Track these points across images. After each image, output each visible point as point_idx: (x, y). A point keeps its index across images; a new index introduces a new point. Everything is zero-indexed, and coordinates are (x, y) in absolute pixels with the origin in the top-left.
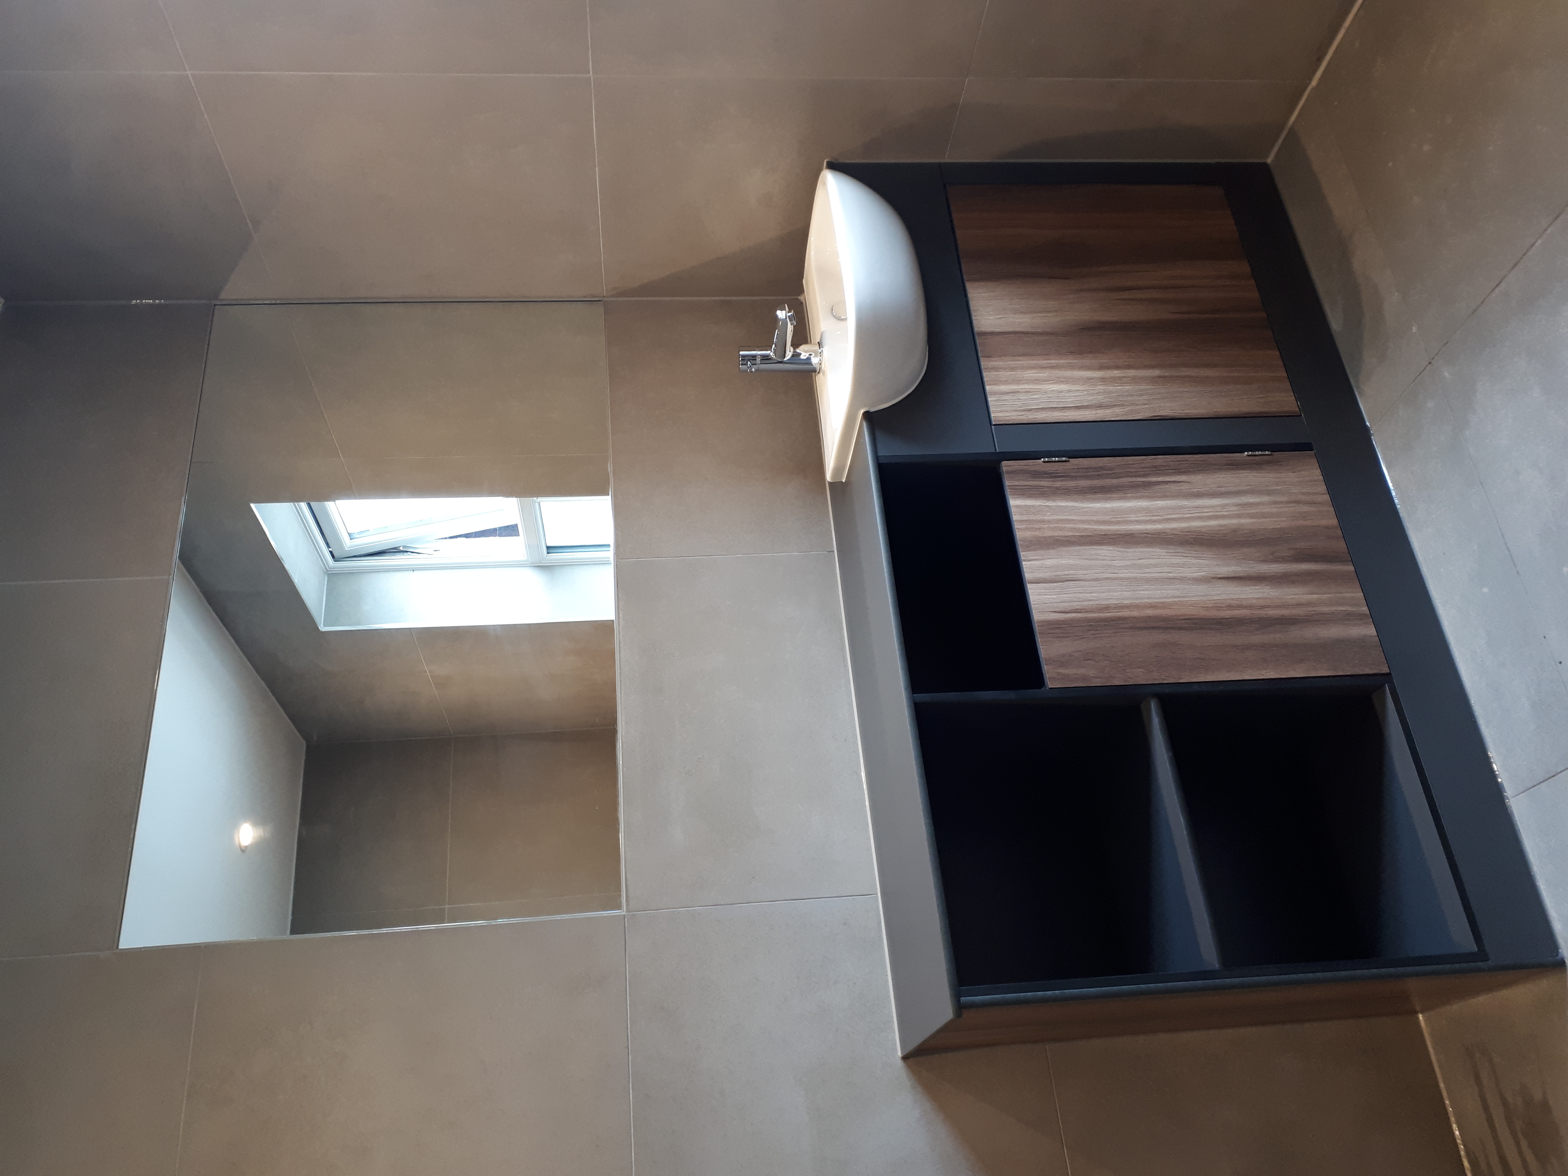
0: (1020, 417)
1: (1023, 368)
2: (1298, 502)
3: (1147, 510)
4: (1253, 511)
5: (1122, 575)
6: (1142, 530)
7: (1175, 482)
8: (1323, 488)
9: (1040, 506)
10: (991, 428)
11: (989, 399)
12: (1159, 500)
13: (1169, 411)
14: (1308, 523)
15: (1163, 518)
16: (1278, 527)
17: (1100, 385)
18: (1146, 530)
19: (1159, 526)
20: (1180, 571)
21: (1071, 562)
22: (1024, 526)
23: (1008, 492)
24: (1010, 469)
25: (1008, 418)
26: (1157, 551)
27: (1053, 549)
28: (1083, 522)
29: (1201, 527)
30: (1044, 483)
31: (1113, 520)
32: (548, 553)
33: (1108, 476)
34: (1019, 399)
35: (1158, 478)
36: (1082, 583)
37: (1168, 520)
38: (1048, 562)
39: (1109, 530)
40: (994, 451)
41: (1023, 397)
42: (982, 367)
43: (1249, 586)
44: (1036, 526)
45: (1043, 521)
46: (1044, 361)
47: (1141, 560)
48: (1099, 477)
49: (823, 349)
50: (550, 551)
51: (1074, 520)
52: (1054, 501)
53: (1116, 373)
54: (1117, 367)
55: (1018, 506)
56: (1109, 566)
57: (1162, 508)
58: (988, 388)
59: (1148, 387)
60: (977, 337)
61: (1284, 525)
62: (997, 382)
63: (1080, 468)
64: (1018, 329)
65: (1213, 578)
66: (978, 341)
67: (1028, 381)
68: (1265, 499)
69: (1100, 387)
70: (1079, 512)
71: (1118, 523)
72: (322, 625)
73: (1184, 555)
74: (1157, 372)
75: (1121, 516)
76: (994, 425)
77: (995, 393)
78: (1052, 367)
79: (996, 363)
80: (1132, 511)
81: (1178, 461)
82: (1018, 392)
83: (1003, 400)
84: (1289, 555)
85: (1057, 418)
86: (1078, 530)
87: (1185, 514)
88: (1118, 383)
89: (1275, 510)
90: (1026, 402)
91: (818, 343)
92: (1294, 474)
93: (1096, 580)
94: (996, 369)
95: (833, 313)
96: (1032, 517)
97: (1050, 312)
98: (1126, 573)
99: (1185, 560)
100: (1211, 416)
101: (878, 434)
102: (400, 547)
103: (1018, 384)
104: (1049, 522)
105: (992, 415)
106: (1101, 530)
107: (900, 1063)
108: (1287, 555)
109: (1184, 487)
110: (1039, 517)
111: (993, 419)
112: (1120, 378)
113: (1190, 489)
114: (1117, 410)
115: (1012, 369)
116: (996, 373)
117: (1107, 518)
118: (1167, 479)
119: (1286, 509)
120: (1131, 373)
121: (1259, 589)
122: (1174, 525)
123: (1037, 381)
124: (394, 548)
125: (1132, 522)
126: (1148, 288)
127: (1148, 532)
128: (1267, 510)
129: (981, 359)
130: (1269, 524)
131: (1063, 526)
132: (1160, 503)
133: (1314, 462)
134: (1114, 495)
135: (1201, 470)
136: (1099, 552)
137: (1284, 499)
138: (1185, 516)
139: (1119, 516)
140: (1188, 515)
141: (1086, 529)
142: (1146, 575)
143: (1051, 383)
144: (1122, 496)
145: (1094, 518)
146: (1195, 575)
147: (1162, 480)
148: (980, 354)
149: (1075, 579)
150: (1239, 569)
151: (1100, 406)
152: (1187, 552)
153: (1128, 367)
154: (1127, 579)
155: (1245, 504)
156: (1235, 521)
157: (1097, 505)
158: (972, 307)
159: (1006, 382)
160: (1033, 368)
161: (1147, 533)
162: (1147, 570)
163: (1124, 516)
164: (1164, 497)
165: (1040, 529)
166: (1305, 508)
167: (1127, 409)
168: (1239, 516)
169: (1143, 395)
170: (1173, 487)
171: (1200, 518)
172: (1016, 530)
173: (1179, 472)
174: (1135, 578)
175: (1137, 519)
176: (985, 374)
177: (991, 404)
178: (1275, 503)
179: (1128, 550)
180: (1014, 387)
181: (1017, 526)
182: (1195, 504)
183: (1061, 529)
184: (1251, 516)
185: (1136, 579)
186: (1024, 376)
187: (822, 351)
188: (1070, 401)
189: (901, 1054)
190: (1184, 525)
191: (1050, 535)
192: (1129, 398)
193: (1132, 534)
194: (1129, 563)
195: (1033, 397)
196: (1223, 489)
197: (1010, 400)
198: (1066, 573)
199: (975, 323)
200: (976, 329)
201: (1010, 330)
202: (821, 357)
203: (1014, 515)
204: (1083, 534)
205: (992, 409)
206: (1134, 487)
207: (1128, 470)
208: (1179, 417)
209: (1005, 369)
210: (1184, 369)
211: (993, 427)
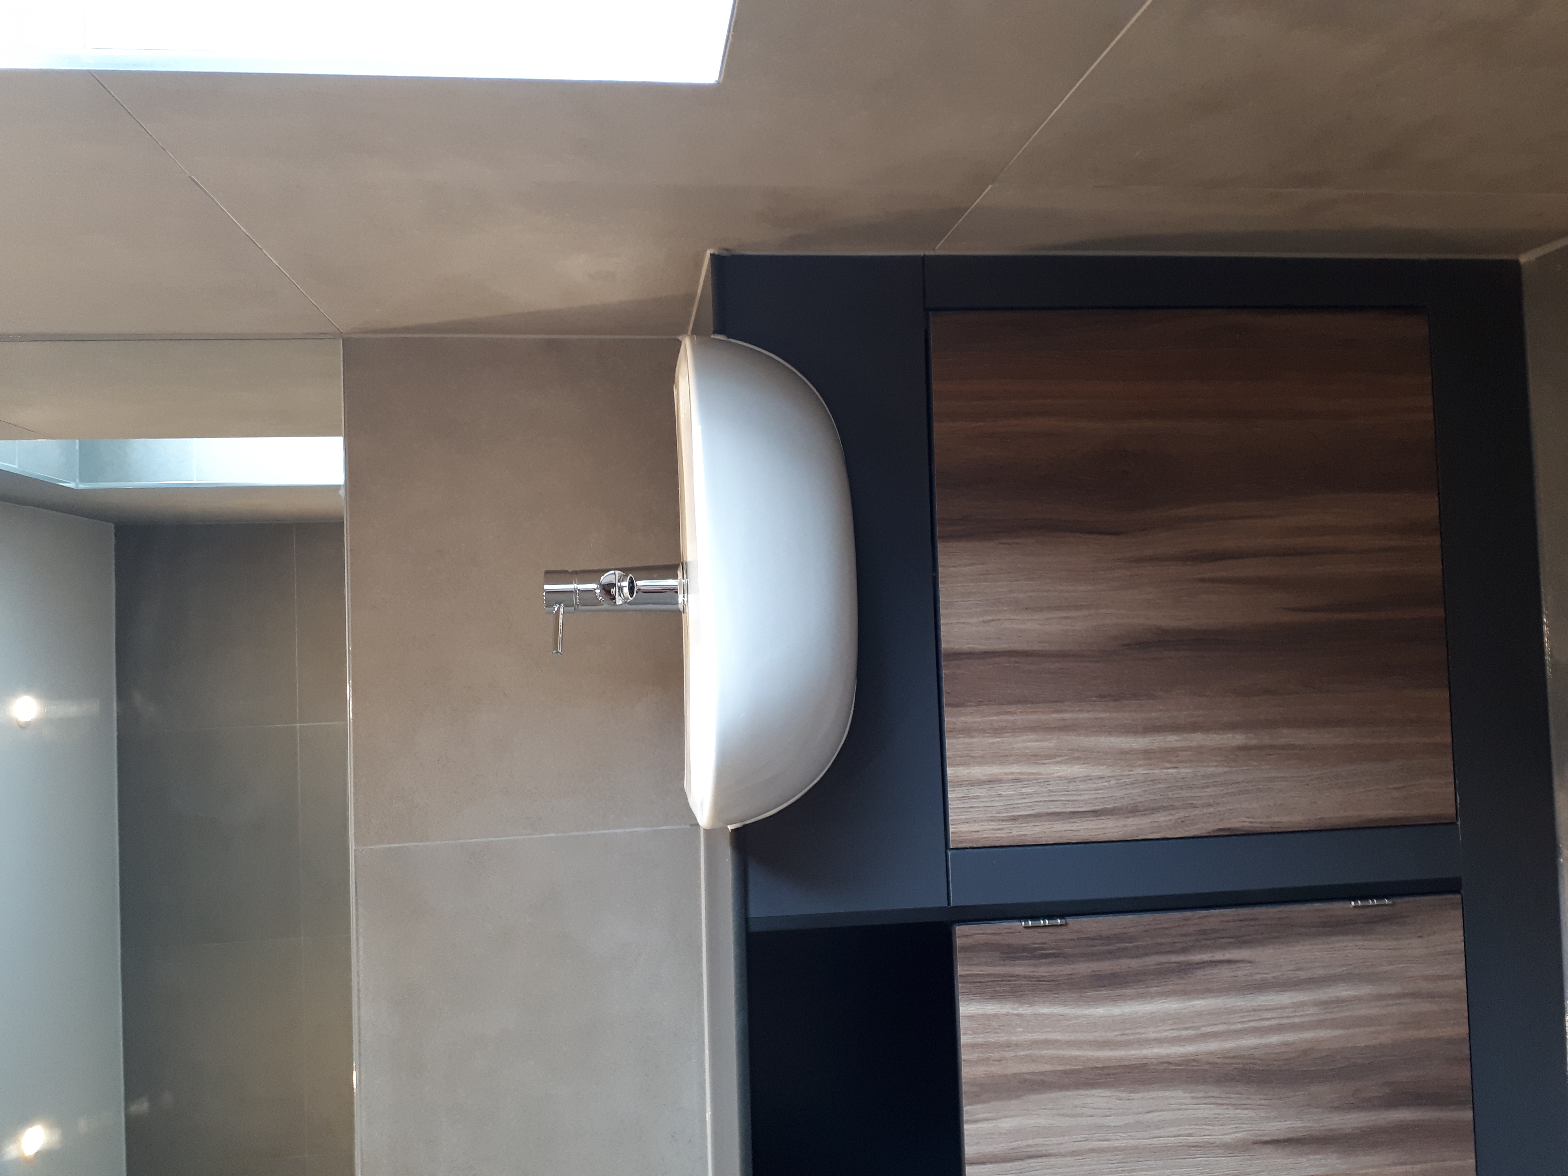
0: (999, 834)
2: (1414, 995)
3: (1177, 1019)
4: (1342, 1014)
5: (1116, 1144)
6: (1163, 1057)
7: (1229, 962)
8: (1458, 966)
9: (1007, 1015)
10: (947, 855)
11: (950, 795)
12: (1198, 999)
13: (1243, 819)
14: (1422, 1034)
15: (1199, 1032)
16: (1374, 1042)
17: (1140, 766)
18: (1168, 1056)
19: (1190, 1049)
20: (1208, 1132)
21: (1042, 1121)
22: (976, 1055)
23: (960, 987)
24: (970, 941)
25: (976, 835)
26: (1178, 1096)
27: (1018, 1097)
28: (1070, 1044)
29: (1256, 1048)
30: (1021, 969)
31: (1120, 1038)
33: (1123, 953)
34: (1000, 795)
35: (1203, 956)
36: (1053, 1160)
37: (1205, 1037)
38: (1006, 1124)
39: (1109, 1059)
40: (945, 904)
41: (1006, 790)
42: (947, 726)
43: (1307, 1154)
44: (996, 1055)
45: (1008, 1045)
46: (1054, 715)
47: (1151, 1114)
48: (1111, 955)
51: (1056, 1041)
52: (1031, 1004)
53: (1172, 740)
54: (1175, 728)
55: (972, 1016)
56: (1101, 1127)
57: (1200, 1014)
58: (950, 771)
59: (1220, 770)
60: (943, 662)
61: (1384, 1039)
62: (968, 760)
63: (1083, 938)
64: (1018, 646)
65: (1255, 1143)
66: (944, 671)
67: (1020, 758)
68: (1365, 990)
69: (1141, 771)
70: (1069, 1026)
71: (1127, 1044)
73: (1219, 1101)
74: (1238, 739)
75: (1133, 1031)
76: (952, 849)
77: (960, 784)
78: (1065, 728)
79: (968, 719)
80: (1153, 1020)
81: (1241, 920)
82: (1000, 781)
83: (973, 798)
84: (1380, 1095)
85: (1059, 835)
86: (1061, 1060)
87: (1232, 1024)
88: (1169, 762)
89: (1375, 1011)
90: (1011, 802)
92: (1420, 940)
93: (1073, 1154)
94: (968, 731)
96: (992, 1038)
97: (1077, 608)
98: (1124, 1139)
99: (1218, 1111)
100: (1312, 827)
101: (755, 874)
103: (1002, 763)
104: (1017, 1045)
105: (952, 829)
106: (1098, 1060)
108: (1376, 1094)
109: (1242, 972)
110: (1003, 1038)
111: (951, 837)
112: (1174, 751)
113: (1251, 975)
114: (1162, 818)
115: (997, 731)
116: (967, 740)
117: (1111, 1035)
118: (1219, 956)
119: (1394, 1010)
120: (1197, 739)
121: (1321, 1159)
122: (1213, 1046)
123: (1035, 758)
125: (1148, 1042)
126: (1255, 554)
127: (1170, 1060)
128: (1363, 1011)
129: (946, 710)
130: (1362, 1038)
131: (1037, 1052)
132: (1199, 1004)
133: (1456, 915)
134: (1128, 991)
135: (1277, 937)
136: (1089, 1100)
137: (1394, 989)
138: (1234, 1027)
139: (1130, 1032)
140: (1240, 1026)
141: (1076, 1058)
142: (1155, 1141)
143: (1057, 762)
144: (1141, 991)
145: (1090, 1037)
146: (1228, 1138)
147: (1209, 959)
148: (945, 700)
149: (1044, 1152)
150: (1299, 1124)
151: (1133, 811)
152: (1223, 1096)
153: (1194, 727)
154: (1124, 1149)
155: (1332, 1002)
156: (1308, 1035)
157: (1100, 1011)
158: (943, 589)
159: (983, 760)
160: (1032, 729)
161: (1169, 1063)
162: (1157, 1132)
163: (1139, 1030)
164: (1207, 991)
165: (999, 1061)
166: (1425, 1007)
167: (1177, 816)
168: (1319, 1024)
169: (1208, 787)
170: (1225, 972)
171: (1257, 1031)
172: (964, 1063)
173: (1241, 941)
174: (1136, 1148)
175: (1158, 1035)
176: (948, 742)
177: (952, 805)
178: (1379, 997)
179: (1133, 1096)
180: (995, 770)
181: (965, 1055)
182: (1254, 1004)
183: (1033, 1059)
184: (1334, 1024)
185: (1137, 1150)
186: (1015, 746)
188: (1085, 800)
190: (1229, 1044)
191: (1015, 1071)
192: (1185, 793)
193: (1145, 1064)
194: (1130, 1119)
195: (1024, 790)
196: (1303, 975)
197: (986, 797)
198: (1030, 1142)
199: (943, 627)
200: (944, 646)
201: (1004, 646)
203: (964, 1033)
204: (1068, 1067)
205: (952, 816)
206: (1163, 973)
207: (1159, 940)
208: (1259, 830)
209: (983, 731)
210: (1285, 731)
211: (950, 853)
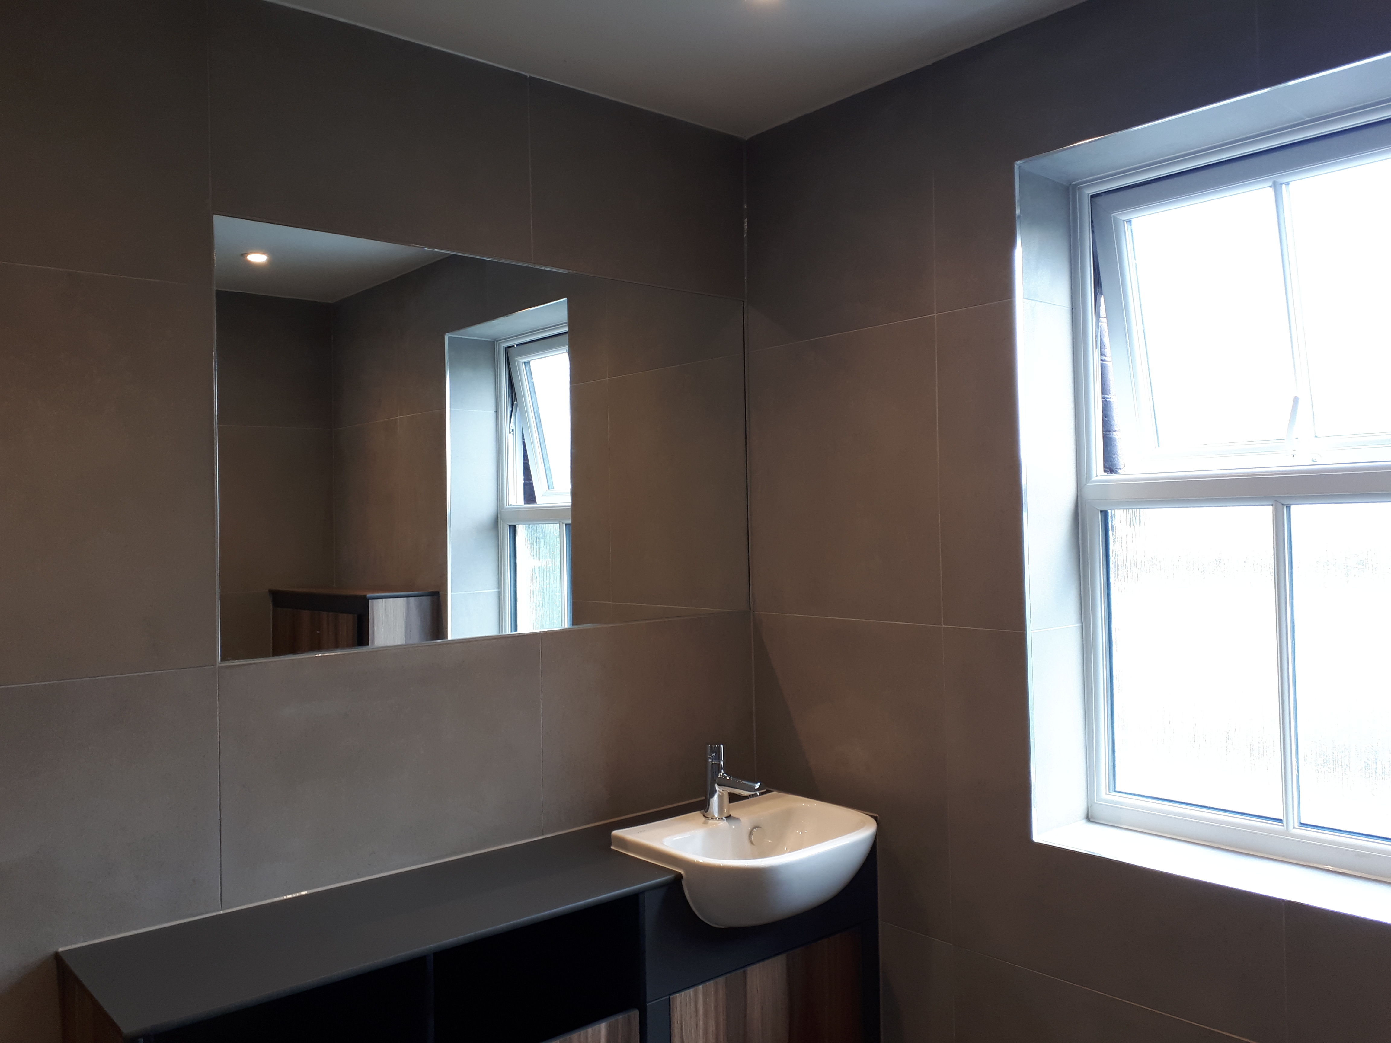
0: (675, 1022)
1: (717, 1017)
10: (666, 996)
11: (691, 990)
23: (612, 1019)
24: (632, 1018)
25: (675, 1010)
32: (510, 526)
34: (691, 1018)
40: (647, 1001)
41: (693, 1021)
42: (718, 979)
49: (725, 821)
50: (511, 527)
55: (600, 1032)
58: (701, 986)
60: (742, 970)
62: (706, 994)
64: (749, 1006)
66: (738, 971)
67: (706, 1023)
72: (450, 335)
76: (670, 998)
77: (696, 994)
79: (720, 991)
82: (697, 1016)
83: (690, 1003)
90: (688, 1025)
91: (730, 815)
94: (716, 991)
95: (754, 828)
101: (661, 891)
102: (517, 401)
103: (704, 1014)
105: (678, 995)
107: (51, 950)
111: (675, 995)
115: (716, 1007)
116: (713, 992)
124: (515, 396)
129: (724, 977)
148: (728, 975)
158: (766, 962)
159: (705, 1003)
172: (579, 1033)
176: (712, 982)
177: (687, 991)
180: (701, 1011)
181: (583, 1033)
186: (711, 1019)
187: (724, 820)
189: (62, 952)
195: (693, 1029)
197: (691, 1010)
199: (754, 967)
200: (749, 969)
201: (749, 1000)
202: (718, 819)
203: (592, 1030)
205: (683, 993)
209: (717, 1000)
211: (668, 997)
